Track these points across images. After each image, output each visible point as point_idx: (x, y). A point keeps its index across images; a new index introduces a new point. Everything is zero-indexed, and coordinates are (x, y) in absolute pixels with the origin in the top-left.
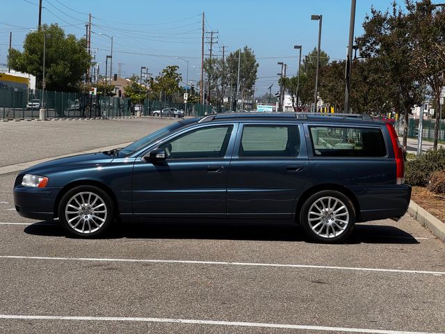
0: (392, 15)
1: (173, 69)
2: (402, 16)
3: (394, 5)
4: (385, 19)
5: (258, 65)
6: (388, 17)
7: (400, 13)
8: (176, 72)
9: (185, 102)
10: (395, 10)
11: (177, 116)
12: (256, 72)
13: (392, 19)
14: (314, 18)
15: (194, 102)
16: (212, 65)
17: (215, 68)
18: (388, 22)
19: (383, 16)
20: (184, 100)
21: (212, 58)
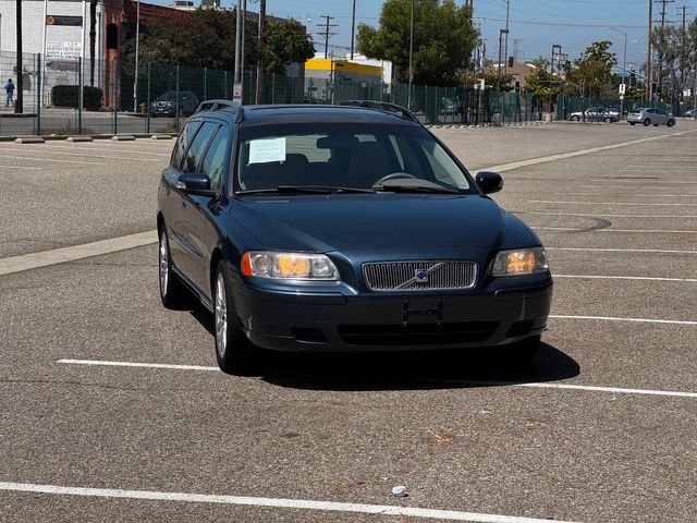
1: (603, 46)
8: (607, 51)
9: (622, 98)
11: (608, 121)
15: (636, 98)
16: (666, 38)
17: (670, 42)
20: (619, 95)
21: (665, 26)
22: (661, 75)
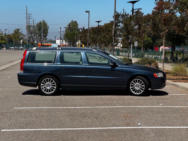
1: (18, 30)
2: (126, 14)
3: (124, 10)
4: (120, 15)
5: (49, 28)
7: (126, 13)
10: (124, 12)
11: (20, 49)
12: (48, 30)
13: (123, 15)
14: (87, 12)
15: (25, 44)
16: (30, 28)
18: (121, 16)
19: (120, 14)
20: (21, 43)
21: (30, 25)
22: (30, 38)
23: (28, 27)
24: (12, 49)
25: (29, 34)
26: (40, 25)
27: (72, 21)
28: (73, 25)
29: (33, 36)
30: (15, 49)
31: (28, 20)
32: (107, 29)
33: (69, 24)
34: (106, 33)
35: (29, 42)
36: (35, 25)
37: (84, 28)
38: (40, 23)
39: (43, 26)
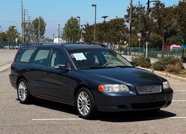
0: (138, 6)
1: (13, 27)
3: (139, 2)
5: (46, 25)
6: (137, 7)
7: (141, 6)
8: (14, 29)
9: (17, 42)
11: (16, 49)
12: (45, 28)
13: (138, 8)
14: (93, 5)
15: (21, 42)
16: (25, 25)
17: (27, 26)
18: (137, 9)
19: (134, 7)
20: (16, 41)
21: (25, 21)
22: (25, 36)
23: (24, 24)
24: (7, 48)
25: (24, 32)
26: (37, 22)
27: (72, 17)
28: (73, 22)
29: (29, 33)
30: (10, 48)
31: (23, 17)
32: (116, 25)
33: (69, 21)
34: (114, 30)
35: (24, 40)
36: (31, 21)
37: (88, 25)
38: (37, 20)
39: (40, 23)
